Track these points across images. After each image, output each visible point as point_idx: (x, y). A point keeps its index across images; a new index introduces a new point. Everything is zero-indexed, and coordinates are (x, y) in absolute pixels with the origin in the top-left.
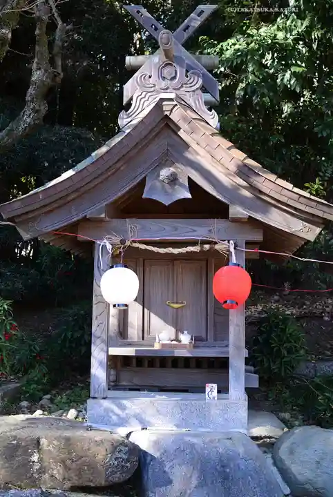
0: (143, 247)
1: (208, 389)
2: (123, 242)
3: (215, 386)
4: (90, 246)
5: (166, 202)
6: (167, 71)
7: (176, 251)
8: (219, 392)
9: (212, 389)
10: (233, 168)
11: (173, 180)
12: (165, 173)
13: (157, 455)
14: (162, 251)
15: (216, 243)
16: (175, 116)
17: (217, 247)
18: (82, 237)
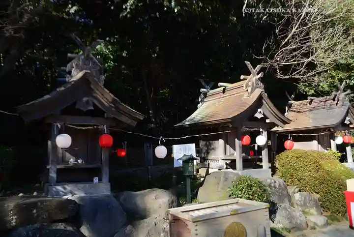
0: (71, 126)
1: (94, 179)
2: (65, 124)
3: (97, 178)
4: (50, 125)
5: (85, 110)
6: (87, 62)
7: (84, 128)
8: (99, 180)
9: (96, 180)
10: (110, 100)
11: (87, 102)
12: (85, 99)
13: (82, 204)
14: (78, 128)
15: (98, 126)
16: (90, 79)
17: (99, 127)
18: (48, 121)
